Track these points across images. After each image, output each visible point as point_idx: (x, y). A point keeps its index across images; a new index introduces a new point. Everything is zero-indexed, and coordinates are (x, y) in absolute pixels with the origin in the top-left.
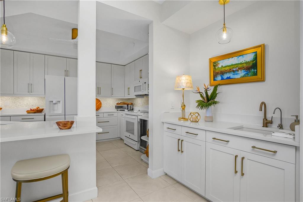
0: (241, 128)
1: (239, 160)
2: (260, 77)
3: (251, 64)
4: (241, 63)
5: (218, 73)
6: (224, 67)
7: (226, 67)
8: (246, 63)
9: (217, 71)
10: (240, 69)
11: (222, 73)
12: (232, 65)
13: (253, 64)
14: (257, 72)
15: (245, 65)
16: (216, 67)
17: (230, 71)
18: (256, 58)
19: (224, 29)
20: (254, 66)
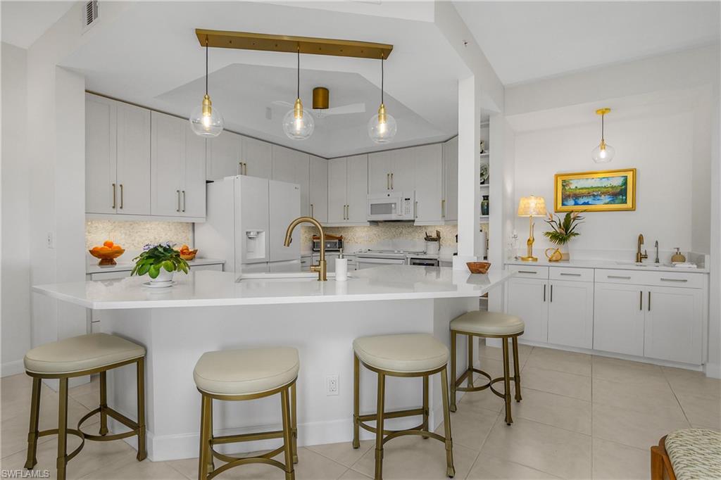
2: (631, 206)
3: (619, 190)
4: (605, 187)
6: (580, 189)
7: (582, 189)
8: (612, 187)
9: (568, 193)
10: (603, 193)
11: (576, 197)
12: (592, 188)
13: (621, 190)
14: (626, 199)
15: (610, 189)
16: (567, 188)
17: (588, 195)
18: (625, 183)
19: (603, 146)
20: (623, 192)
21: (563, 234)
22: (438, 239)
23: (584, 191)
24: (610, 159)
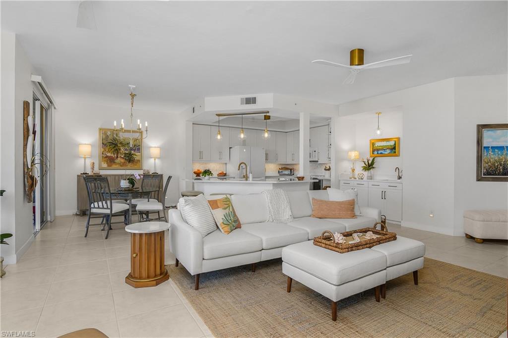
1: (384, 192)
2: (397, 154)
4: (388, 146)
5: (375, 150)
8: (391, 146)
9: (375, 148)
10: (387, 148)
11: (378, 150)
12: (383, 146)
14: (396, 151)
16: (374, 146)
17: (382, 149)
18: (395, 144)
19: (378, 129)
20: (394, 148)
21: (369, 166)
22: (329, 169)
23: (380, 147)
24: (381, 134)
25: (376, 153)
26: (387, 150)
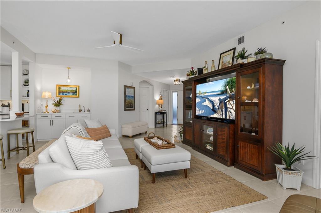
0: (73, 113)
2: (78, 96)
4: (71, 90)
5: (61, 92)
8: (73, 90)
9: (60, 91)
10: (71, 92)
11: (63, 92)
12: (67, 90)
14: (77, 94)
16: (60, 89)
18: (76, 90)
19: (69, 78)
20: (76, 92)
21: (58, 104)
22: (9, 106)
23: (65, 91)
25: (61, 94)
26: (71, 93)
